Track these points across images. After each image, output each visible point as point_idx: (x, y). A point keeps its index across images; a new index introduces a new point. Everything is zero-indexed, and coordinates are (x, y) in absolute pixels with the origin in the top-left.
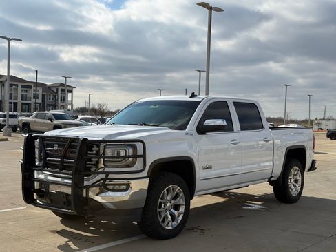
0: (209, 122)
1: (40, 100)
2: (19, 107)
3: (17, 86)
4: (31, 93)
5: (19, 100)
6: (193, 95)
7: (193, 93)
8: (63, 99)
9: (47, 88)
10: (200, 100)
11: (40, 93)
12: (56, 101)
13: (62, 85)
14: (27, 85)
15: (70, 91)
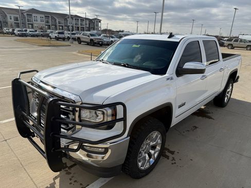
0: (188, 65)
1: (88, 26)
2: (80, 29)
3: (78, 19)
4: (84, 22)
5: (80, 26)
6: (171, 36)
7: (171, 34)
8: (97, 25)
9: (90, 20)
10: (178, 41)
11: (88, 22)
12: (94, 26)
13: (96, 19)
14: (82, 19)
15: (100, 22)
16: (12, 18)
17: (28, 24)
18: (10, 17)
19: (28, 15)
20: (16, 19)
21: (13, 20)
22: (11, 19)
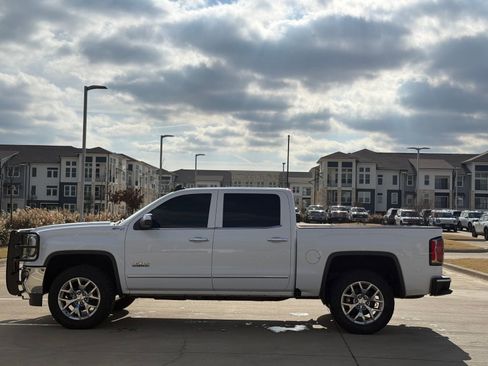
16: (432, 181)
17: (476, 195)
18: (427, 177)
19: (477, 168)
20: (443, 183)
21: (432, 186)
22: (427, 183)
